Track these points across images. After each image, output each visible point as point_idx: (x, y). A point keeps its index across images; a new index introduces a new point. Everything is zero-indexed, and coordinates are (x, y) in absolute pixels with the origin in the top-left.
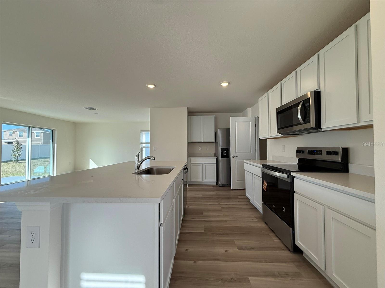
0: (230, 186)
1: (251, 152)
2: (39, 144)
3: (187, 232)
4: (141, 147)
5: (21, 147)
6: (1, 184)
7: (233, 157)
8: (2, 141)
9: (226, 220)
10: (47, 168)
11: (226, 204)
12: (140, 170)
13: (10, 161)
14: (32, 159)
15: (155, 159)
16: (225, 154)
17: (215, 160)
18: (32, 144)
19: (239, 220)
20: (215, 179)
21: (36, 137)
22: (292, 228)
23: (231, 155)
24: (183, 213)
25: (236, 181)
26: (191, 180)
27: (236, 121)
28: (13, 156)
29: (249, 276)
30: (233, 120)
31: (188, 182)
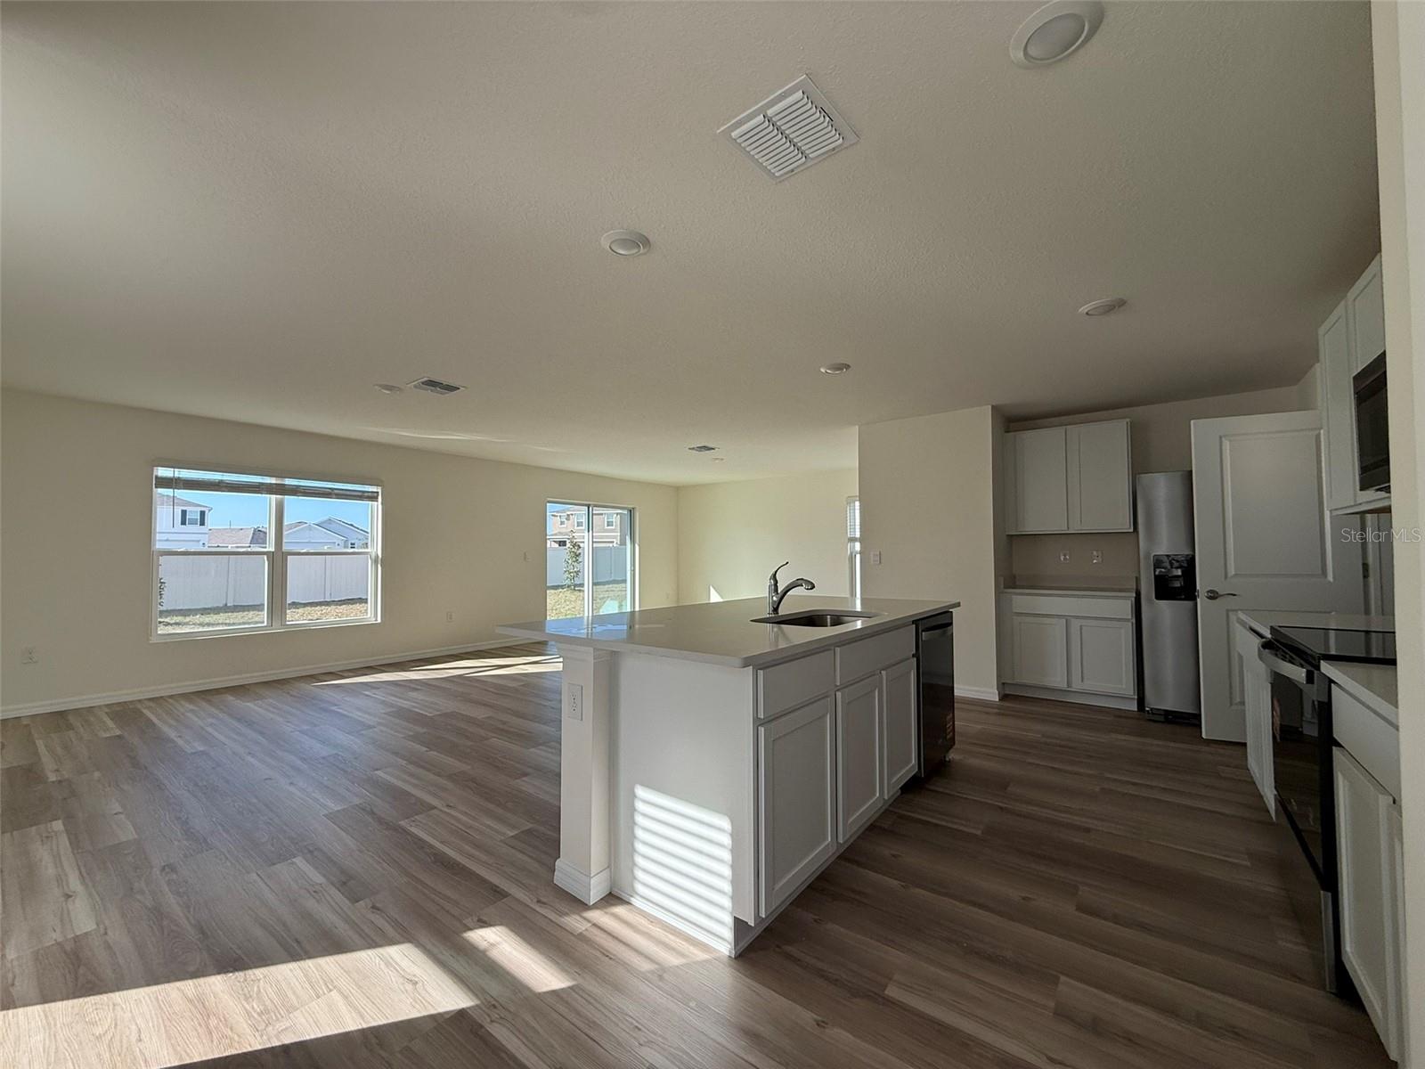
0: (1197, 722)
1: (1330, 578)
2: (611, 545)
4: (851, 553)
5: (578, 554)
7: (1210, 598)
8: (546, 539)
12: (779, 612)
13: (562, 587)
16: (1177, 584)
17: (1124, 607)
18: (595, 545)
20: (1127, 686)
21: (608, 525)
22: (1330, 894)
23: (1198, 588)
24: (914, 761)
25: (1231, 704)
26: (1018, 680)
27: (1225, 436)
28: (567, 575)
29: (1067, 975)
30: (1202, 432)
31: (1002, 685)
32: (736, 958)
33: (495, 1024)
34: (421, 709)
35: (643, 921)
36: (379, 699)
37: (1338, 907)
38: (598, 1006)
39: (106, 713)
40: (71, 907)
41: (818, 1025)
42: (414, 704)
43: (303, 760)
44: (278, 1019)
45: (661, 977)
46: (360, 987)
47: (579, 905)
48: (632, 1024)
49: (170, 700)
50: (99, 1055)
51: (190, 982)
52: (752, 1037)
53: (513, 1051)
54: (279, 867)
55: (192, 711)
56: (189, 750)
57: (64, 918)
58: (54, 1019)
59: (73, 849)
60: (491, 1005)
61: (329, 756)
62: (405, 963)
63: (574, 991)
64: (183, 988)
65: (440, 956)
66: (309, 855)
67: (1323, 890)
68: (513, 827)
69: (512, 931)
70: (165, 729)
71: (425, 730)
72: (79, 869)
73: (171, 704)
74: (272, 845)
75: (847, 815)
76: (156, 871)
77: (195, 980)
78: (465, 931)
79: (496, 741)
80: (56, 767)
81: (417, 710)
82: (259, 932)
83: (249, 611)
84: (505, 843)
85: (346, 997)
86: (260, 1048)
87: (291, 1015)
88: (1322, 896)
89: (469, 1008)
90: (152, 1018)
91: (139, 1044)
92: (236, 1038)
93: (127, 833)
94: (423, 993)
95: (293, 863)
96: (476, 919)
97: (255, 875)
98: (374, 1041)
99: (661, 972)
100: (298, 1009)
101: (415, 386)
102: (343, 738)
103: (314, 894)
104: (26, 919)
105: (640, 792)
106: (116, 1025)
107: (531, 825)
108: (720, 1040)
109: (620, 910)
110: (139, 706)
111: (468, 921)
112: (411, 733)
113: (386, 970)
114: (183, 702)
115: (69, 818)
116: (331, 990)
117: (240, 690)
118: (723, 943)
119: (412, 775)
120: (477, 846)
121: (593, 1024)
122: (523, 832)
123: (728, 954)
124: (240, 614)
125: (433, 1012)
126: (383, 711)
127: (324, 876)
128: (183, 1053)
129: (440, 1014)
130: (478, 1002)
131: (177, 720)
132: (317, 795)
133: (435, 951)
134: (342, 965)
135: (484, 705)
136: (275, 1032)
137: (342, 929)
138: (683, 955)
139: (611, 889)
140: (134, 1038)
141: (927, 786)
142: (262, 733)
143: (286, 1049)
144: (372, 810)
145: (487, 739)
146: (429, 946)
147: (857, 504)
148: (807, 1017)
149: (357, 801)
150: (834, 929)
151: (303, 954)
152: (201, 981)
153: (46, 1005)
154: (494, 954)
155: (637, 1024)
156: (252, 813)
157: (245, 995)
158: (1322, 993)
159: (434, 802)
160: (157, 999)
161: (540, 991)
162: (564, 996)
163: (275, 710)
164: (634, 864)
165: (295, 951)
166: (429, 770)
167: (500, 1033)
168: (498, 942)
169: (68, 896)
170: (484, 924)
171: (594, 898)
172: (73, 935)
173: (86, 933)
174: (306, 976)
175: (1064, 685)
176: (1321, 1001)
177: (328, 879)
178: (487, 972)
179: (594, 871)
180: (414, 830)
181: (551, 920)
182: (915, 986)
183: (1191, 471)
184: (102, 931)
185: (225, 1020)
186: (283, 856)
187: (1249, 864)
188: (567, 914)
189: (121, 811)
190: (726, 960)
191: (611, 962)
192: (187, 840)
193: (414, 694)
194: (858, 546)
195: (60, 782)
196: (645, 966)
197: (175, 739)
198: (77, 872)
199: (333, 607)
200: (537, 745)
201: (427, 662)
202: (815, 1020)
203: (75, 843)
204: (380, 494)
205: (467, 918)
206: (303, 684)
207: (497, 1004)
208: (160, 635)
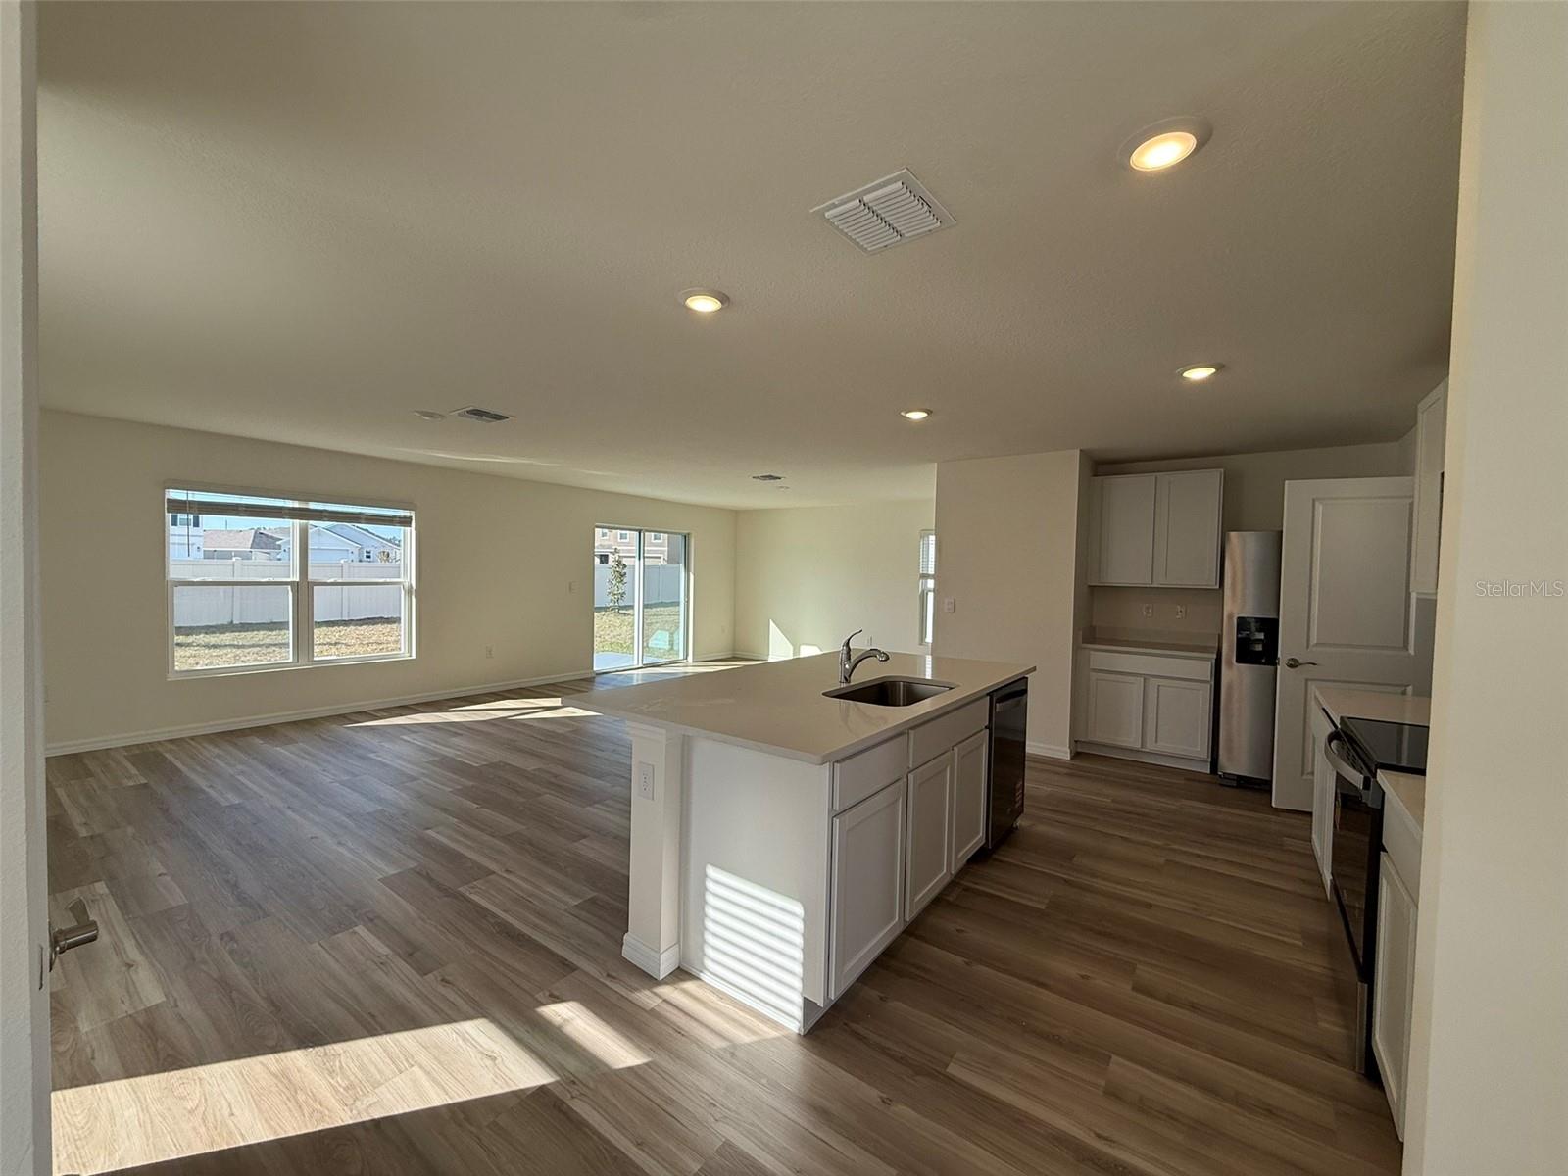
0: (1268, 789)
1: (1412, 651)
3: (983, 892)
4: (923, 591)
5: (625, 574)
6: (595, 669)
7: (1291, 666)
9: (1152, 902)
10: (675, 636)
11: (1198, 856)
12: (852, 684)
13: (605, 609)
14: (646, 606)
15: (887, 658)
16: (1259, 647)
17: (1205, 669)
19: (1211, 918)
20: (1201, 748)
22: (1366, 985)
23: (1279, 655)
24: (981, 833)
25: (1303, 774)
26: (1091, 738)
27: (1319, 499)
28: (611, 596)
29: (1118, 1055)
30: (1296, 493)
31: (1075, 742)
32: (804, 1036)
33: (576, 1100)
34: (467, 759)
35: (714, 998)
36: (419, 746)
37: (1372, 999)
38: (673, 1082)
39: (125, 756)
40: (134, 977)
41: (883, 1101)
42: (458, 753)
43: (349, 816)
44: (365, 1094)
45: (733, 1054)
46: (440, 1063)
47: (649, 980)
48: (707, 1100)
49: (192, 743)
50: (194, 1129)
51: (272, 1057)
52: (822, 1114)
53: (596, 1126)
54: (342, 937)
55: (218, 756)
56: (225, 803)
57: (131, 989)
58: (143, 1093)
59: (123, 915)
60: (570, 1081)
61: (376, 812)
62: (483, 1040)
63: (650, 1068)
64: (265, 1062)
65: (516, 1032)
66: (370, 925)
67: (1362, 982)
68: (576, 895)
69: (584, 1005)
70: (193, 776)
71: (471, 783)
72: (135, 937)
73: (195, 747)
74: (330, 912)
75: (914, 893)
76: (215, 939)
77: (276, 1055)
78: (538, 1007)
79: (549, 797)
80: (84, 820)
81: (462, 760)
82: (331, 1006)
83: (258, 630)
84: (569, 913)
85: (428, 1073)
86: (351, 1122)
87: (376, 1090)
88: (1359, 987)
89: (549, 1084)
90: (240, 1092)
91: (232, 1118)
92: (327, 1113)
93: (177, 898)
94: (503, 1069)
95: (355, 933)
96: (547, 993)
97: (317, 944)
98: (461, 1116)
99: (733, 1050)
100: (383, 1084)
101: (459, 414)
102: (389, 792)
103: (382, 966)
104: (90, 990)
105: (711, 871)
106: (206, 1099)
107: (595, 894)
108: (793, 1117)
109: (689, 985)
110: (160, 749)
111: (540, 996)
112: (459, 787)
113: (464, 1046)
114: (206, 745)
115: (111, 879)
116: (412, 1066)
117: (266, 732)
118: (793, 1023)
119: (465, 835)
120: (541, 915)
121: (671, 1101)
122: (585, 901)
123: (797, 1032)
124: (249, 634)
125: (515, 1088)
126: (425, 760)
127: (388, 946)
128: (278, 1128)
129: (522, 1090)
130: (558, 1078)
131: (203, 767)
132: (370, 857)
133: (510, 1026)
134: (420, 1040)
135: (532, 754)
136: (363, 1107)
137: (416, 1003)
138: (754, 1033)
139: (680, 963)
140: (226, 1112)
141: (995, 856)
142: (299, 784)
143: (377, 1124)
144: (428, 874)
145: (539, 795)
146: (504, 1021)
147: (932, 538)
148: (872, 1094)
149: (412, 865)
150: (899, 1007)
151: (379, 1029)
152: (282, 1055)
153: (132, 1080)
154: (569, 1030)
155: (712, 1101)
156: (304, 876)
157: (328, 1070)
158: (1353, 1073)
159: (493, 867)
160: (241, 1073)
161: (617, 1067)
162: (640, 1072)
163: (306, 756)
164: (704, 941)
165: (372, 1027)
166: (482, 830)
167: (580, 1108)
168: (569, 1016)
169: (129, 966)
170: (557, 999)
171: (663, 972)
172: (143, 1008)
173: (156, 1005)
174: (385, 1051)
175: (1138, 746)
176: (1349, 1080)
177: (393, 950)
178: (563, 1048)
179: (663, 947)
180: (475, 898)
181: (623, 996)
182: (973, 1064)
183: (1282, 532)
184: (172, 1002)
185: (314, 1095)
186: (343, 925)
187: (1301, 943)
188: (637, 989)
189: (165, 872)
190: (795, 1037)
191: (683, 1038)
192: (240, 905)
193: (456, 740)
194: (931, 584)
195: (92, 837)
196: (718, 1044)
197: (207, 789)
198: (133, 942)
199: (352, 628)
200: (593, 803)
201: (466, 701)
202: (881, 1097)
203: (124, 908)
204: (413, 518)
205: (538, 993)
206: (334, 726)
207: (576, 1080)
208: (177, 672)
